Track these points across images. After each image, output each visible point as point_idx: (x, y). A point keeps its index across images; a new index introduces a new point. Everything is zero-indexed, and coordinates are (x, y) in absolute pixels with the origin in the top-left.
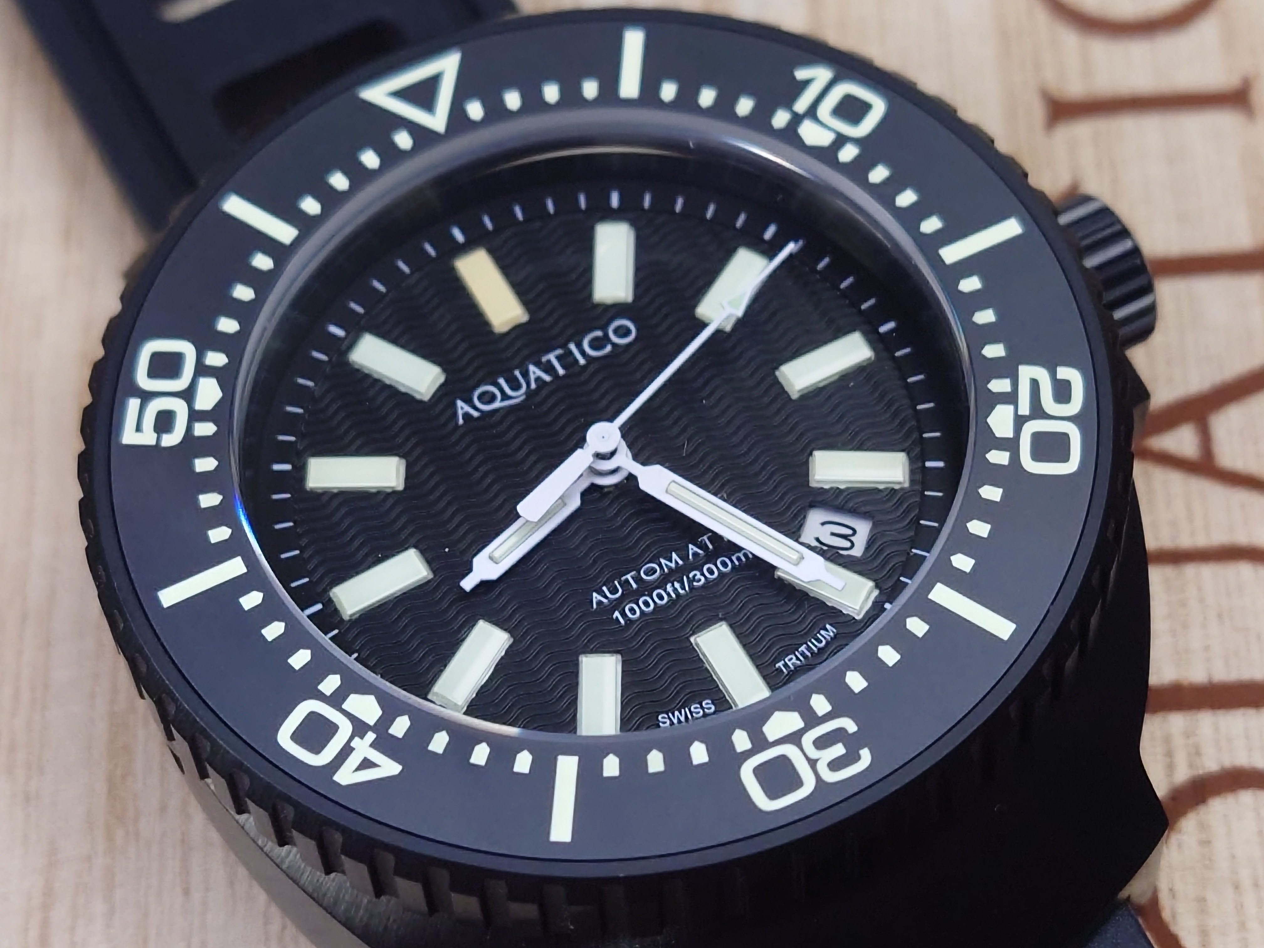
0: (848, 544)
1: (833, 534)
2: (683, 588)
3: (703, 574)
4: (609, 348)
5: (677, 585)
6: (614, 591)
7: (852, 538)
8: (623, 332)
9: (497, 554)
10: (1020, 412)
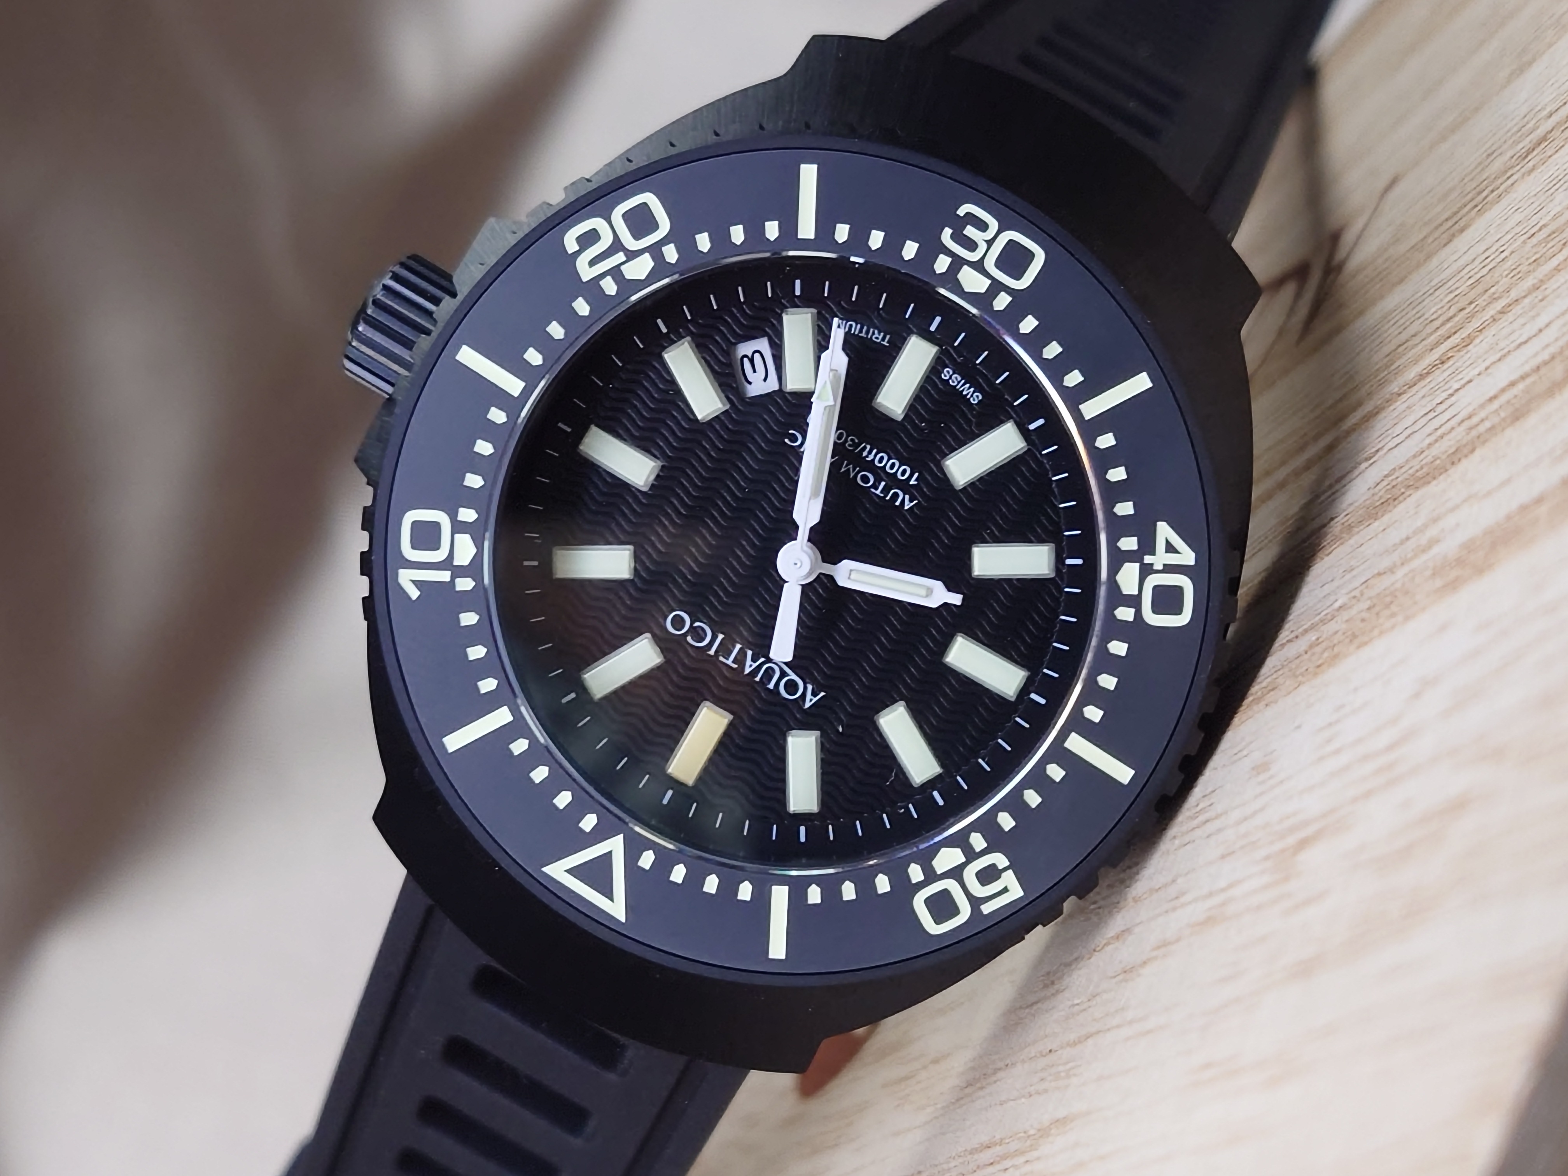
0: (757, 355)
1: (755, 371)
2: (865, 448)
3: (846, 441)
4: (697, 624)
5: (865, 454)
6: (896, 495)
7: (750, 356)
8: (678, 623)
9: (923, 592)
10: (624, 259)
